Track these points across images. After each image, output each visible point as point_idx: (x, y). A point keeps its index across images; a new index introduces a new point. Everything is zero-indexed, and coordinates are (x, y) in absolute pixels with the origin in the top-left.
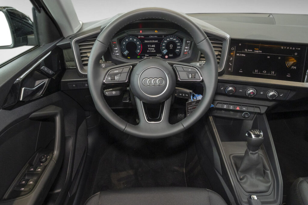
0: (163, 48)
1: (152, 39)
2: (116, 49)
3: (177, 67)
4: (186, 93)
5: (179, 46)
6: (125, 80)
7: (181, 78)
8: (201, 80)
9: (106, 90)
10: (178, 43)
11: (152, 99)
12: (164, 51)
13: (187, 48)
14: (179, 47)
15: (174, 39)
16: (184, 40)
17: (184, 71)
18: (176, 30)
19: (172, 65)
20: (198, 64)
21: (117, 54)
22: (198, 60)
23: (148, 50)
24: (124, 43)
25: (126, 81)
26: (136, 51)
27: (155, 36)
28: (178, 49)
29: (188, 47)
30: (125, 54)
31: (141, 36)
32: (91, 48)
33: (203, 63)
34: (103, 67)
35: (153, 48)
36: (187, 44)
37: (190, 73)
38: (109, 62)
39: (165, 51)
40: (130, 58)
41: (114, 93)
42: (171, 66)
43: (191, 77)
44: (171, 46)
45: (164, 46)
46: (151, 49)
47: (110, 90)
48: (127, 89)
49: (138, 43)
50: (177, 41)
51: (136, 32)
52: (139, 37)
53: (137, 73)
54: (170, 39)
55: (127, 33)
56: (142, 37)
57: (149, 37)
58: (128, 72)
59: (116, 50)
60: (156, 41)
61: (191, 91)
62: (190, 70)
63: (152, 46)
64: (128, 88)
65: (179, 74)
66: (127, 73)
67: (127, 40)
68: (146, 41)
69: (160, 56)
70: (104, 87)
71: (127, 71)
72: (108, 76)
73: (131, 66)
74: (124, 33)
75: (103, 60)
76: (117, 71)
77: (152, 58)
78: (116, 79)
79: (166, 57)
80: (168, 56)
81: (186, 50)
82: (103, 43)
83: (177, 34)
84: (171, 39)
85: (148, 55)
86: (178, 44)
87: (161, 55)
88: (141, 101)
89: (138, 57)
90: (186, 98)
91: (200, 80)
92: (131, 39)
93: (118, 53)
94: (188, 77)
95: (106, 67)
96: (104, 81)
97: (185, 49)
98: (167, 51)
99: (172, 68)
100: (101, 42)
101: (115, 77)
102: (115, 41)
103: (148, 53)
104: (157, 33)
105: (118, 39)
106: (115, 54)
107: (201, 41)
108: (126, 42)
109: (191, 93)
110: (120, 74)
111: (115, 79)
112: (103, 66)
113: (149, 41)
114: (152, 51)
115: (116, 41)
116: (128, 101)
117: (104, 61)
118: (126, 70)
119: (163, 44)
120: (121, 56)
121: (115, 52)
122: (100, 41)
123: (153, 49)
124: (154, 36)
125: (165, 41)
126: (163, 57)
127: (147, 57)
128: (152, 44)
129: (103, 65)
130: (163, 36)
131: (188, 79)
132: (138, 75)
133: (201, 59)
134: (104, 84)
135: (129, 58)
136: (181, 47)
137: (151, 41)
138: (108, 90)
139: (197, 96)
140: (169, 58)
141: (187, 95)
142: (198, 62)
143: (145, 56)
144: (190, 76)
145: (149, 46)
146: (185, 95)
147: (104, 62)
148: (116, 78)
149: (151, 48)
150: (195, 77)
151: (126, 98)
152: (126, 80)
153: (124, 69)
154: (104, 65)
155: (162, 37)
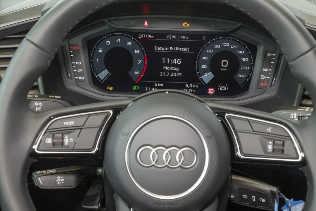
0: (203, 66)
1: (173, 44)
2: (78, 63)
3: (234, 121)
4: (260, 193)
5: (245, 64)
6: (91, 147)
7: (245, 152)
8: (300, 159)
9: (38, 172)
10: (243, 56)
11: (160, 204)
12: (206, 75)
13: (266, 70)
14: (246, 68)
15: (233, 47)
16: (260, 50)
17: (254, 132)
18: (239, 24)
19: (221, 114)
20: (294, 115)
21: (81, 78)
22: (295, 105)
23: (163, 71)
24: (100, 51)
25: (94, 152)
26: (130, 73)
27: (184, 37)
28: (243, 72)
29: (271, 68)
30: (102, 78)
31: (145, 33)
32: (9, 59)
33: (309, 112)
34: (37, 109)
35: (176, 65)
36: (266, 61)
37: (270, 139)
38: (54, 98)
39: (207, 77)
40: (113, 90)
41: (60, 180)
42: (217, 116)
43: (274, 150)
44: (225, 64)
45: (204, 62)
46: (170, 68)
47: (50, 171)
48: (96, 171)
49: (137, 51)
50: (240, 52)
51: (132, 23)
52: (141, 36)
53: (125, 130)
54: (221, 45)
55: (109, 25)
56: (149, 36)
57: (168, 36)
58: (101, 128)
59: (78, 67)
60: (185, 49)
61: (275, 189)
62: (269, 130)
63: (175, 61)
64: (100, 170)
65: (238, 140)
66: (97, 129)
67: (109, 43)
68: (157, 48)
69: (193, 88)
70: (34, 164)
71: (99, 123)
72: (47, 134)
73: (111, 112)
74: (103, 23)
75: (39, 91)
76: (71, 123)
77: (169, 92)
78: (66, 144)
79: (211, 91)
80: (215, 88)
81: (263, 77)
82: (40, 48)
83: (239, 32)
84: (226, 44)
85: (162, 85)
86: (244, 59)
87: (197, 86)
88: (130, 208)
89: (135, 88)
90: (260, 207)
91: (298, 158)
92: (119, 40)
93: (81, 74)
94: (265, 149)
95: (44, 110)
96: (34, 147)
97: (262, 73)
98: (213, 76)
99: (222, 122)
100: (35, 45)
101: (63, 139)
102: (77, 45)
103: (160, 79)
104: (187, 28)
105: (84, 39)
106: (75, 76)
107: (301, 55)
108: (104, 47)
109: (273, 194)
110: (78, 131)
111: (63, 143)
112: (38, 106)
113: (167, 48)
114: (173, 74)
115: (80, 44)
116: (96, 207)
117: (42, 93)
118: (97, 119)
119: (204, 58)
120: (90, 84)
121: (76, 72)
122: (32, 43)
123: (176, 69)
124: (180, 35)
125: (209, 51)
126: (201, 91)
127: (158, 88)
128: (174, 55)
129: (36, 104)
130: (204, 38)
131: (264, 154)
132: (128, 135)
133: (305, 102)
134: (32, 154)
135: (111, 89)
136: (252, 66)
137: (171, 49)
138: (44, 172)
139: (292, 205)
140: (218, 94)
141: (263, 200)
142: (295, 109)
143: (152, 86)
144: (270, 147)
145: (166, 61)
146: (257, 199)
147: (40, 96)
148: (66, 141)
149: (169, 65)
150: (283, 151)
151: (94, 197)
152: (94, 147)
153: (90, 117)
154: (41, 104)
155: (202, 39)
